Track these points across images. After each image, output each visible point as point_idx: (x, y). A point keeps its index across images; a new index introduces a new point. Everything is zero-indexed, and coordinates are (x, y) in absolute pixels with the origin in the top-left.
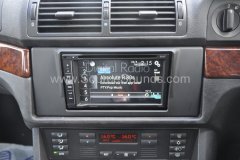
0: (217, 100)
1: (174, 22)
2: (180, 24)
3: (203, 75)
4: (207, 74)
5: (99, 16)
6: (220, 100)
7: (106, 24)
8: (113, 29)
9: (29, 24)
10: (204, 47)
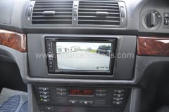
0: (144, 70)
1: (119, 19)
2: (123, 21)
3: (136, 54)
4: (139, 53)
5: (71, 14)
6: (146, 70)
7: (75, 19)
8: (79, 23)
9: (27, 19)
10: (137, 36)
